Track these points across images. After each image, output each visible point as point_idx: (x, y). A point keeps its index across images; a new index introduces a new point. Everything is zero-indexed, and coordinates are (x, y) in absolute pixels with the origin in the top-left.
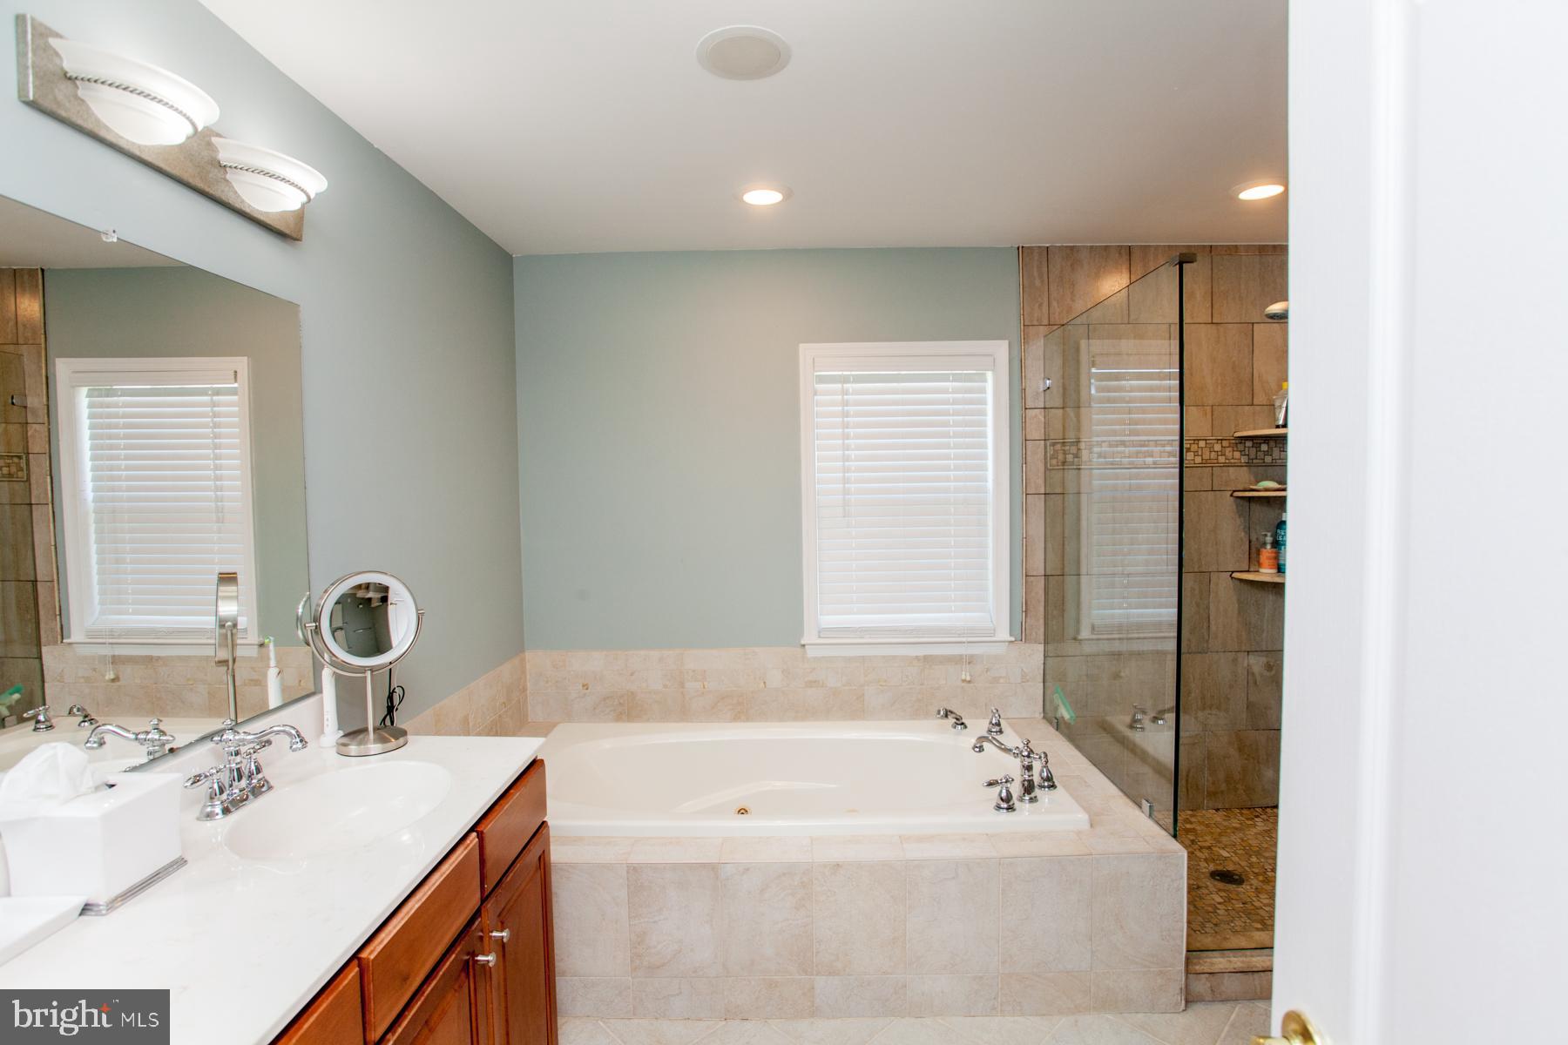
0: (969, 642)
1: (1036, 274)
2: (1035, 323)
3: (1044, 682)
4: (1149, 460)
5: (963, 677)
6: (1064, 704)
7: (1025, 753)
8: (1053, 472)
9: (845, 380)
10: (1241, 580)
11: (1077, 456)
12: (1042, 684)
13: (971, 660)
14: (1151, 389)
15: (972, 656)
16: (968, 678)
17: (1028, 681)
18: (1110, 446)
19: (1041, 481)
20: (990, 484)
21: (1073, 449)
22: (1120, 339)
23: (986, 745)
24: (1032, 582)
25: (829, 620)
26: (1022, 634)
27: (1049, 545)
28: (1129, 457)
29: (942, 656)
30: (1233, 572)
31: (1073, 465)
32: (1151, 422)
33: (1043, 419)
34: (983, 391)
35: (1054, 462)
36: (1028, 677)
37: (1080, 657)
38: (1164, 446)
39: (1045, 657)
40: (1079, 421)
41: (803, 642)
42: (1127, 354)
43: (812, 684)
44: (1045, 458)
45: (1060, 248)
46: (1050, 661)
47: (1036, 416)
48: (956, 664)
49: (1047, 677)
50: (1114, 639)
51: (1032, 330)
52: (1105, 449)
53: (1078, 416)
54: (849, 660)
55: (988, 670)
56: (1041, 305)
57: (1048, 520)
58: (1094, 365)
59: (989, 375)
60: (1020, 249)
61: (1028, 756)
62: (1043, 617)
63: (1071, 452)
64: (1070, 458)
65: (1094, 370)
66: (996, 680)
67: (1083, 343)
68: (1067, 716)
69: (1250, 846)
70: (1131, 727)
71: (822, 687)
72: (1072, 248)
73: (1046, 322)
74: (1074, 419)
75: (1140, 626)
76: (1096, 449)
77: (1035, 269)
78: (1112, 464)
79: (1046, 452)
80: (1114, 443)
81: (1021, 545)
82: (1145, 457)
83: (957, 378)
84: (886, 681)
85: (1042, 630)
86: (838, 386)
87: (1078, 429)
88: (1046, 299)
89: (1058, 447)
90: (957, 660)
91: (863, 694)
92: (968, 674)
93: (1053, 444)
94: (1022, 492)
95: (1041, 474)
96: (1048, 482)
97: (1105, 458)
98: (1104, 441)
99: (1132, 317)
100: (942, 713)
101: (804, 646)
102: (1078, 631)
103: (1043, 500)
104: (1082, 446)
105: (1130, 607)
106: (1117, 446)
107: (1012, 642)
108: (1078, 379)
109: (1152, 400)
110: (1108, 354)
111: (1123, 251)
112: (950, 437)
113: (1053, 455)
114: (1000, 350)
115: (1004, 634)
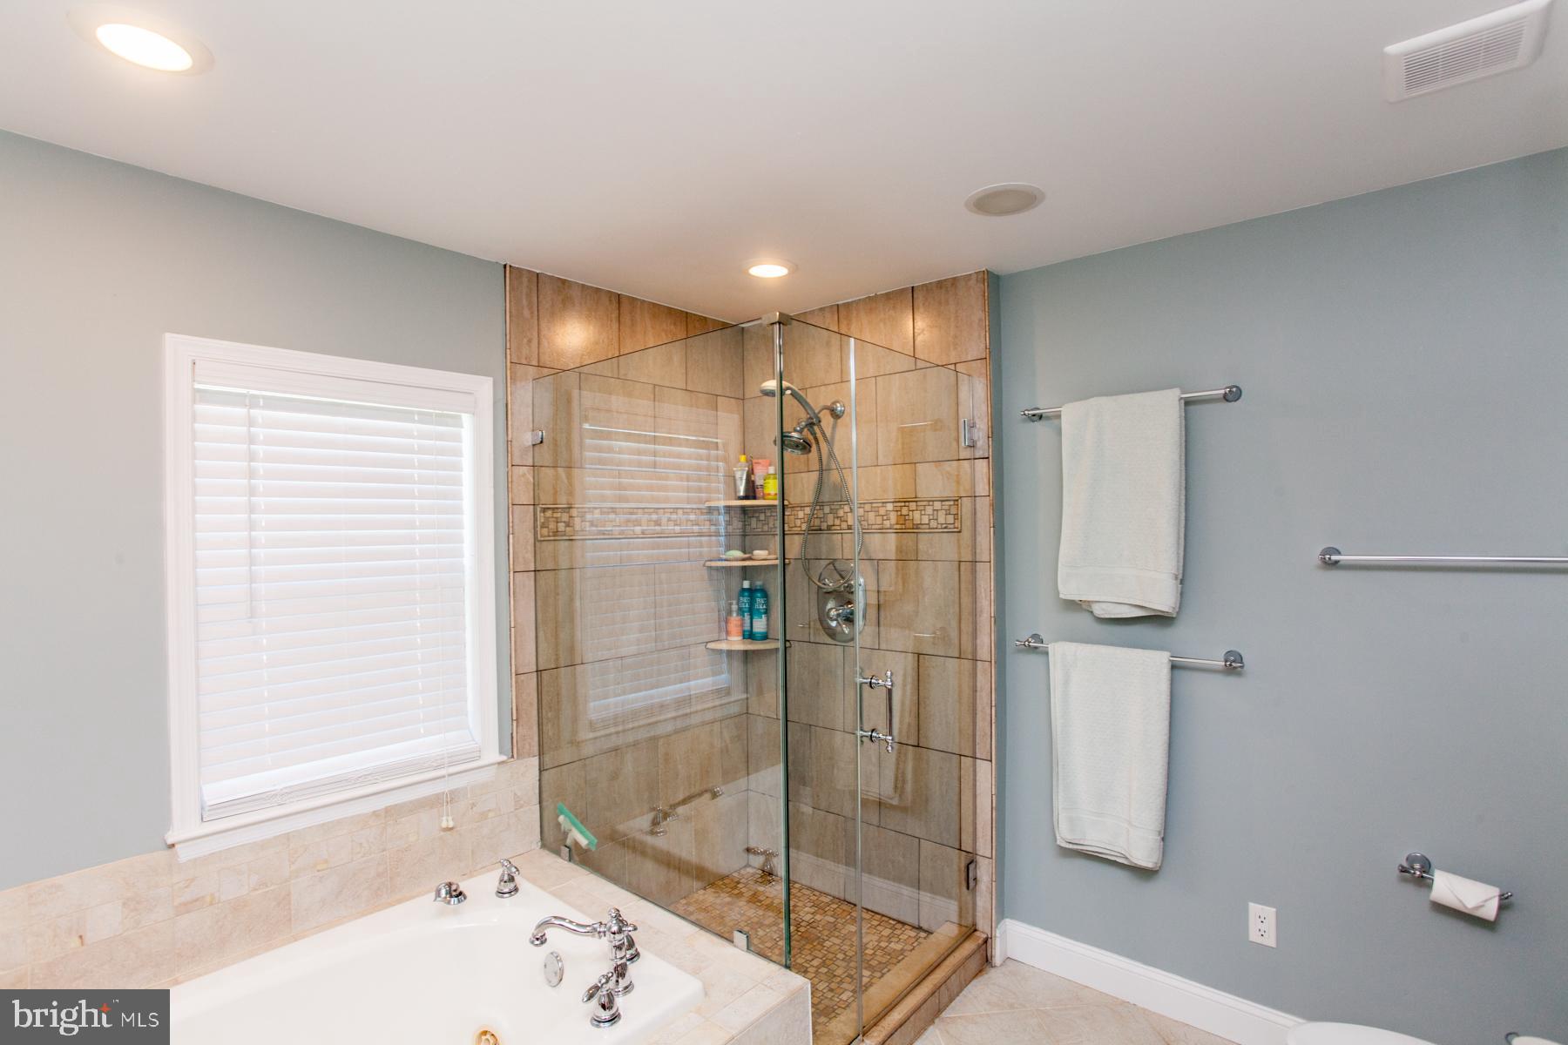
0: (450, 775)
1: (525, 302)
2: (524, 362)
3: (540, 802)
4: (638, 529)
5: (444, 825)
6: (575, 825)
7: (615, 928)
8: (544, 543)
9: (252, 402)
10: (713, 650)
11: (568, 525)
12: (538, 806)
13: (452, 797)
14: (639, 452)
15: (452, 792)
16: (451, 824)
17: (521, 807)
18: (602, 513)
19: (530, 556)
20: (468, 561)
21: (565, 517)
22: (610, 394)
23: (550, 933)
24: (523, 681)
25: (217, 791)
26: (512, 748)
27: (541, 634)
28: (619, 526)
29: (411, 802)
30: (707, 643)
31: (565, 535)
32: (639, 488)
33: (532, 480)
34: (458, 438)
35: (545, 531)
36: (522, 802)
37: (580, 762)
38: (650, 514)
39: (540, 771)
40: (571, 484)
41: (170, 841)
42: (617, 412)
43: (186, 908)
44: (535, 527)
45: (551, 278)
46: (545, 774)
47: (524, 475)
48: (432, 808)
49: (545, 795)
50: (610, 735)
51: (520, 369)
52: (597, 515)
53: (569, 477)
54: (263, 845)
55: (473, 805)
56: (530, 341)
57: (539, 603)
58: (586, 419)
59: (466, 419)
60: (508, 268)
61: (620, 931)
62: (536, 722)
63: (563, 520)
64: (561, 527)
65: (586, 426)
66: (484, 816)
67: (575, 393)
68: (583, 842)
69: (750, 918)
70: (652, 833)
71: (211, 904)
72: (564, 282)
73: (535, 363)
74: (566, 481)
75: (635, 714)
76: (589, 517)
77: (524, 297)
78: (604, 534)
79: (535, 520)
80: (605, 510)
81: (508, 634)
82: (635, 526)
83: (425, 418)
84: (326, 861)
85: (536, 739)
86: (240, 411)
87: (571, 493)
88: (535, 334)
89: (549, 513)
90: (434, 802)
91: (289, 895)
92: (450, 818)
93: (544, 510)
94: (508, 569)
95: (530, 548)
96: (538, 557)
97: (596, 526)
98: (596, 508)
99: (622, 372)
100: (443, 892)
101: (173, 845)
102: (574, 732)
103: (533, 579)
104: (574, 512)
105: (624, 693)
106: (608, 513)
107: (503, 762)
108: (569, 433)
109: (640, 464)
110: (599, 410)
111: (613, 299)
112: (414, 498)
113: (543, 523)
114: (484, 388)
115: (493, 755)
